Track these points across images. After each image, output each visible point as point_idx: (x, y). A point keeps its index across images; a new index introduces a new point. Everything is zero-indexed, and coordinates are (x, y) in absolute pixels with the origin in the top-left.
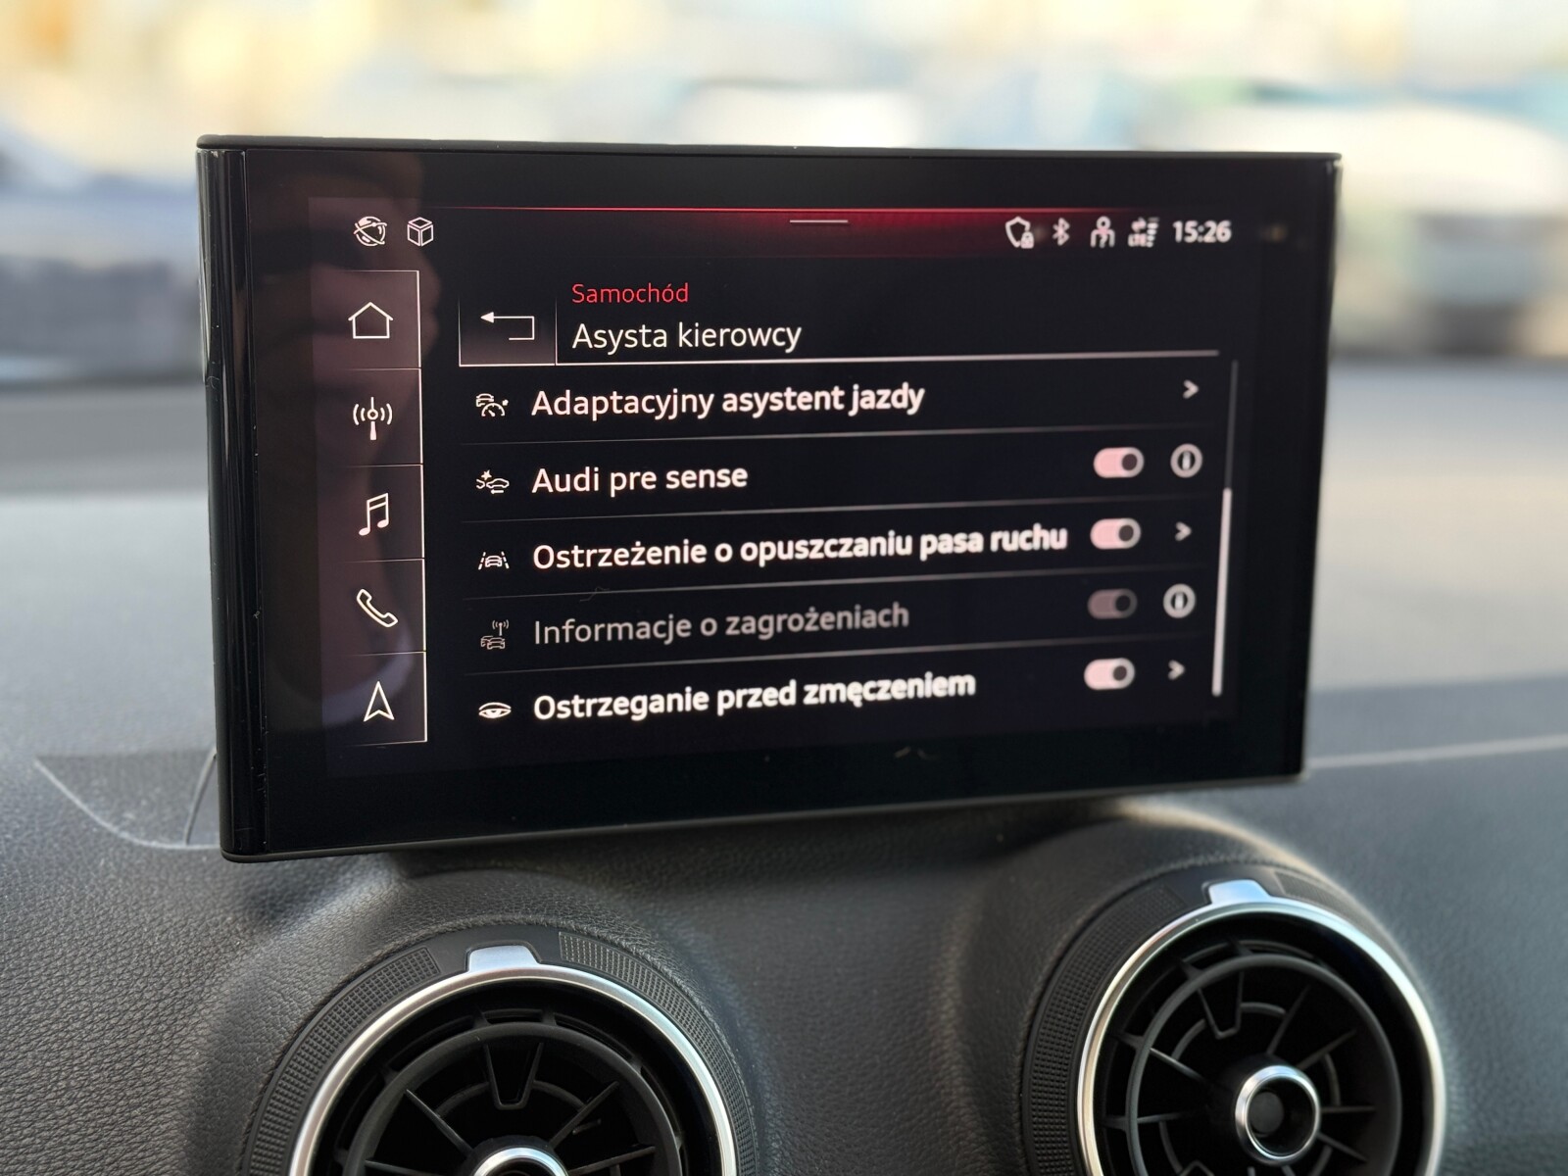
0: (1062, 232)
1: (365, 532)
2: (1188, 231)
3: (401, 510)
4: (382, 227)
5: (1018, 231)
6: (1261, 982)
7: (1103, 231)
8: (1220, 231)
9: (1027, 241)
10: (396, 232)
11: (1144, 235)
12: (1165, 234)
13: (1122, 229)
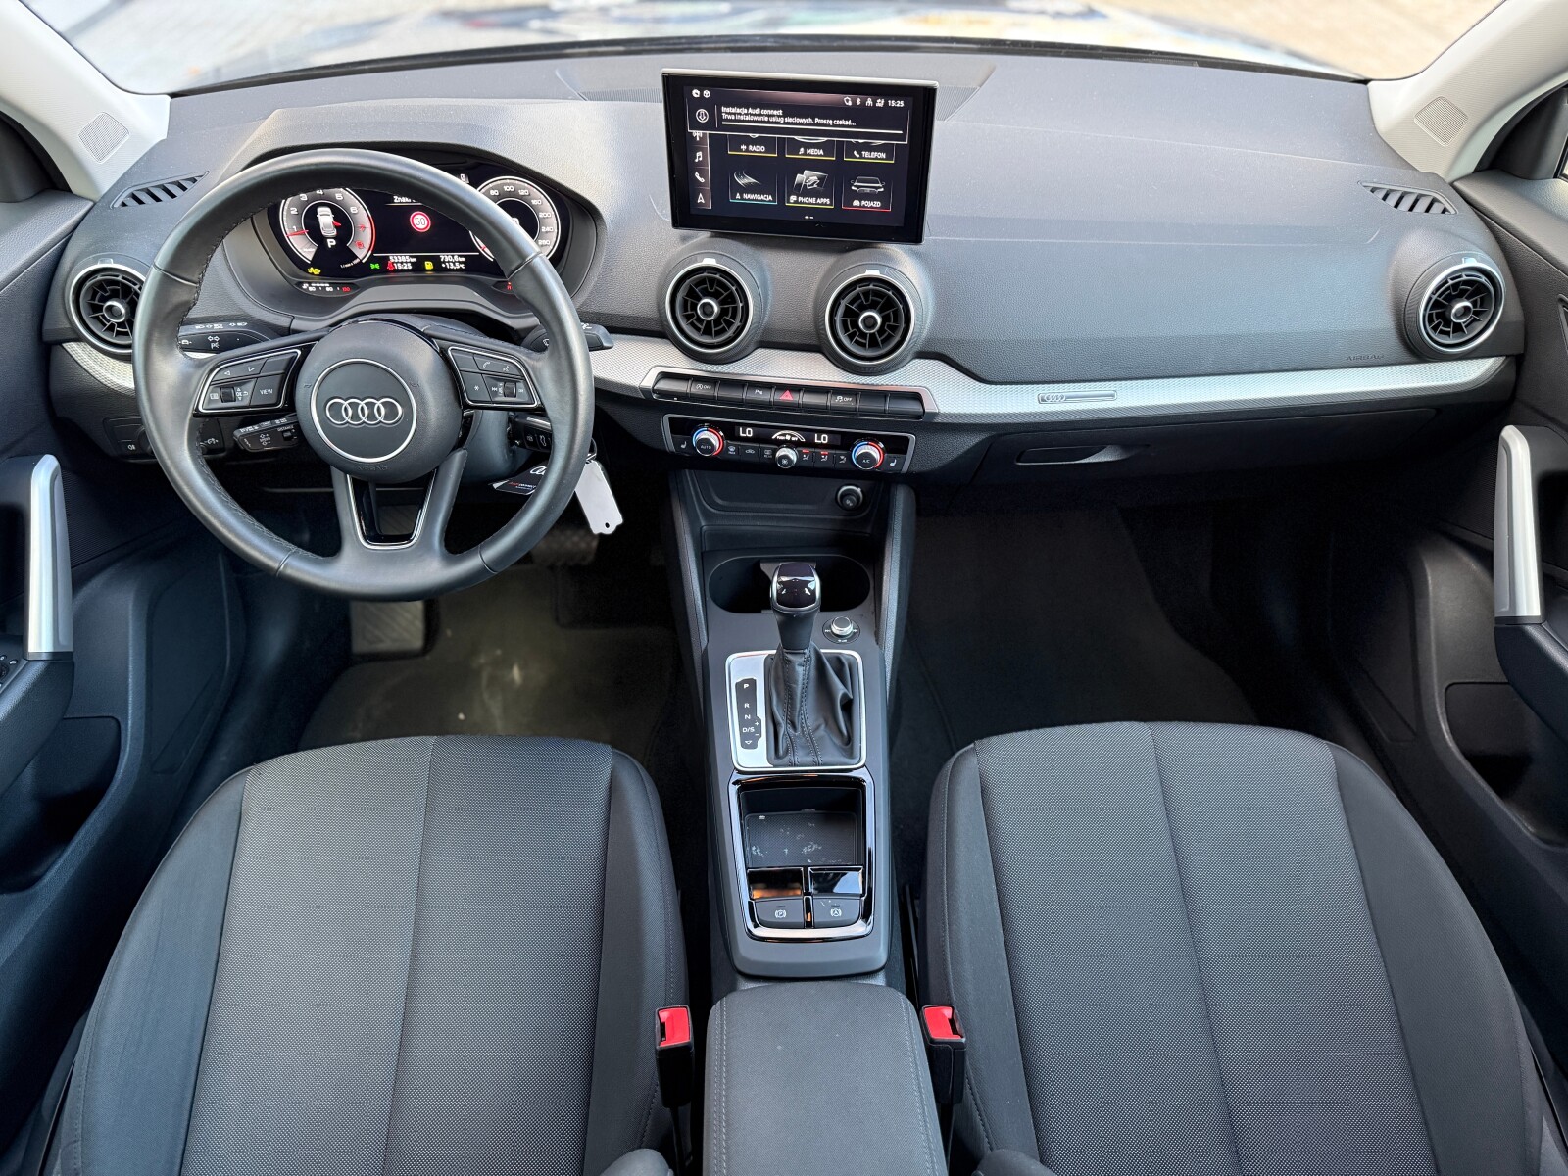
0: (859, 102)
1: (697, 160)
2: (892, 103)
3: (704, 156)
4: (698, 92)
5: (847, 101)
6: (877, 294)
7: (869, 102)
8: (901, 104)
9: (850, 103)
10: (701, 94)
11: (880, 103)
12: (886, 103)
13: (875, 102)
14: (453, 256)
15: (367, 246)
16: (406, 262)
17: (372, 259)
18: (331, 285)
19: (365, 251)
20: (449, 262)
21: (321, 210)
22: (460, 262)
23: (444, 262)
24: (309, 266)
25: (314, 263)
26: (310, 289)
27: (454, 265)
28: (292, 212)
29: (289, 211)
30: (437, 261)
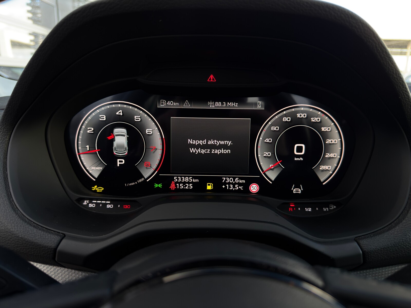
14: (234, 178)
15: (154, 167)
16: (189, 183)
17: (157, 179)
18: (112, 202)
19: (152, 171)
20: (229, 183)
21: (117, 131)
22: (240, 184)
23: (225, 184)
24: (94, 184)
25: (100, 181)
26: (91, 205)
27: (234, 187)
28: (88, 132)
29: (86, 129)
30: (218, 183)
